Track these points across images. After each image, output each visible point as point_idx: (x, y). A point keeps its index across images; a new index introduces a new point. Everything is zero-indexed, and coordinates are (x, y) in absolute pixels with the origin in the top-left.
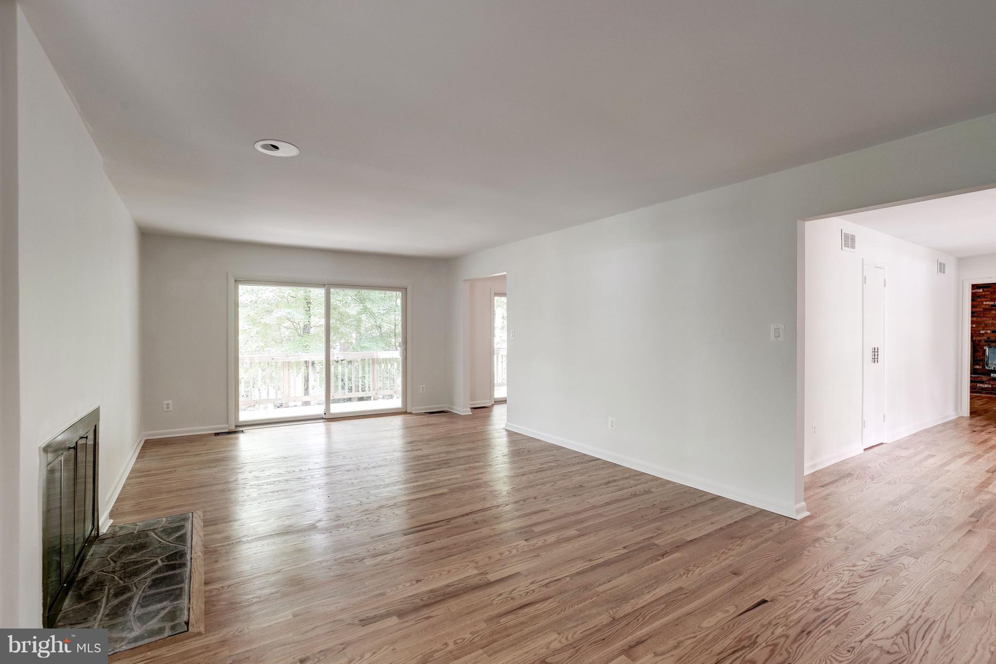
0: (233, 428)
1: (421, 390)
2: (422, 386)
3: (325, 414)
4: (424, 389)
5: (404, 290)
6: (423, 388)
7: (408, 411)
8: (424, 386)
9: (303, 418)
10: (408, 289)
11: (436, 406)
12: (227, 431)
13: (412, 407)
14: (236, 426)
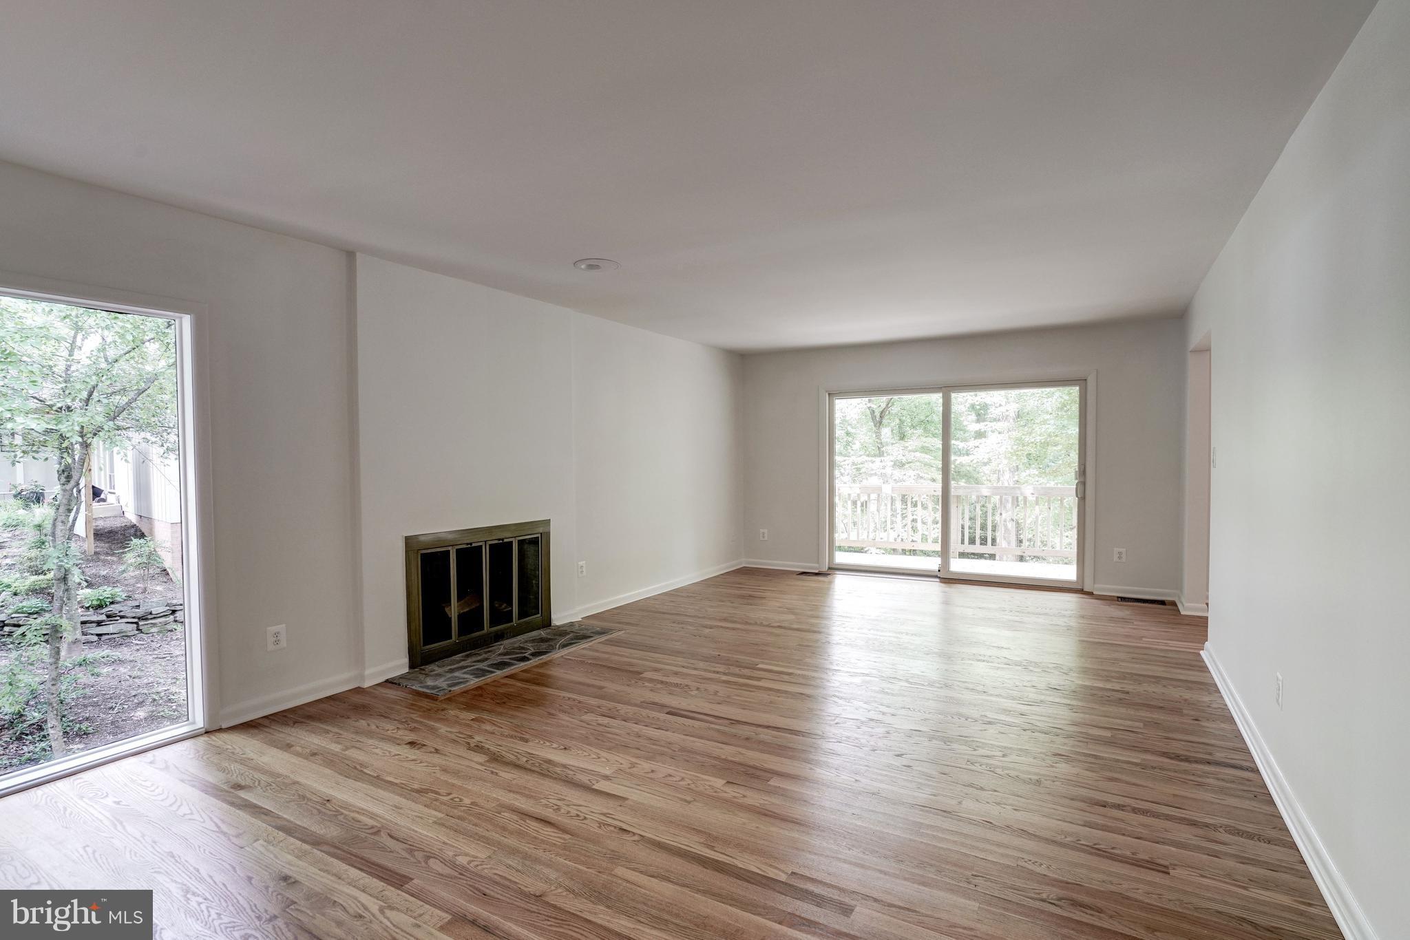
0: (825, 569)
1: (1116, 558)
2: (1116, 550)
3: (939, 571)
4: (1124, 556)
5: (1081, 382)
6: (1120, 553)
7: (1085, 590)
8: (1123, 550)
9: (909, 572)
10: (1089, 381)
11: (1147, 589)
12: (817, 571)
13: (1094, 583)
14: (829, 568)
